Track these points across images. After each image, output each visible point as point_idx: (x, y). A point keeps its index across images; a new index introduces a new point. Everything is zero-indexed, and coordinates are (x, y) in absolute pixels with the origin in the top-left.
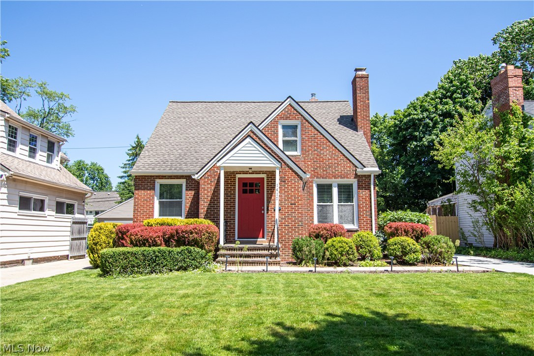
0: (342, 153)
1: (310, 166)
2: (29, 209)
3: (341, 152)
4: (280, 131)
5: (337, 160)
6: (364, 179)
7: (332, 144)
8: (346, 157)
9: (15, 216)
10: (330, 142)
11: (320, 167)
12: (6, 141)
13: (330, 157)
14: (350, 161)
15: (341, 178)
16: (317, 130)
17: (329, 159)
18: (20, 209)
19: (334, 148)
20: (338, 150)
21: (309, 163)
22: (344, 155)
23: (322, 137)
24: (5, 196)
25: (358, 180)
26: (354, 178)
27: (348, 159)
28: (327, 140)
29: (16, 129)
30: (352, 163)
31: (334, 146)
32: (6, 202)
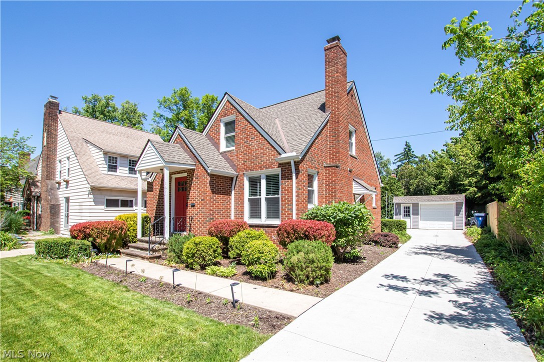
0: (268, 141)
1: (241, 160)
2: (118, 207)
3: (266, 140)
4: (223, 129)
5: (263, 149)
6: (287, 167)
7: (259, 133)
8: (271, 145)
9: (103, 211)
10: (257, 131)
11: (249, 159)
12: (107, 166)
13: (257, 148)
14: (275, 148)
15: (267, 168)
16: (248, 121)
17: (256, 150)
18: (107, 207)
19: (261, 137)
20: (264, 138)
21: (241, 156)
22: (269, 143)
23: (251, 127)
24: (92, 200)
25: (282, 169)
26: (278, 167)
27: (273, 147)
28: (256, 129)
29: (116, 158)
30: (277, 150)
31: (261, 134)
32: (93, 204)
